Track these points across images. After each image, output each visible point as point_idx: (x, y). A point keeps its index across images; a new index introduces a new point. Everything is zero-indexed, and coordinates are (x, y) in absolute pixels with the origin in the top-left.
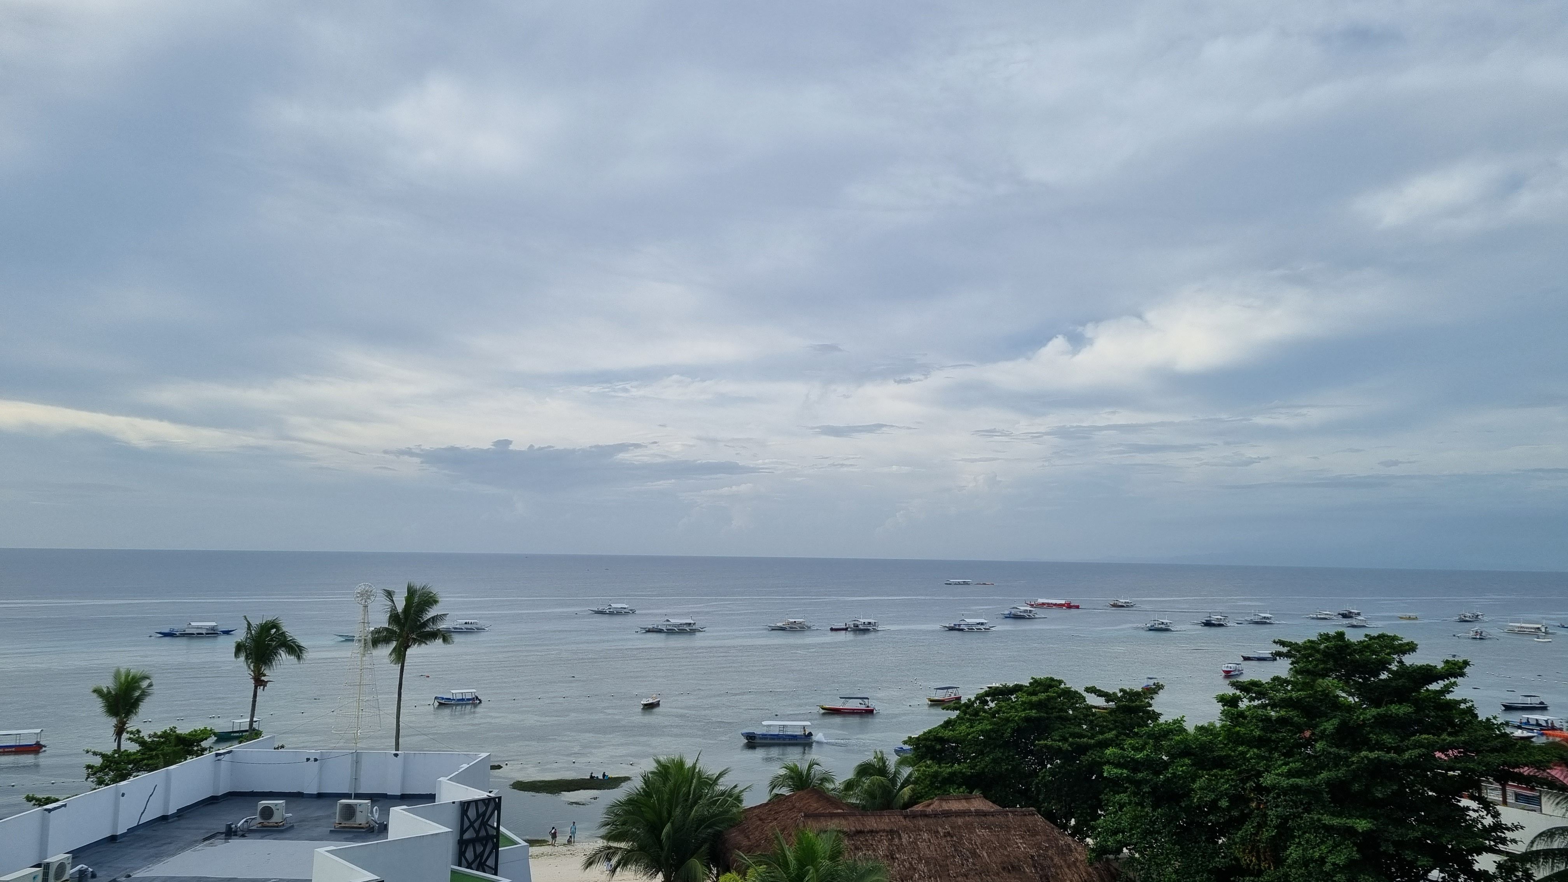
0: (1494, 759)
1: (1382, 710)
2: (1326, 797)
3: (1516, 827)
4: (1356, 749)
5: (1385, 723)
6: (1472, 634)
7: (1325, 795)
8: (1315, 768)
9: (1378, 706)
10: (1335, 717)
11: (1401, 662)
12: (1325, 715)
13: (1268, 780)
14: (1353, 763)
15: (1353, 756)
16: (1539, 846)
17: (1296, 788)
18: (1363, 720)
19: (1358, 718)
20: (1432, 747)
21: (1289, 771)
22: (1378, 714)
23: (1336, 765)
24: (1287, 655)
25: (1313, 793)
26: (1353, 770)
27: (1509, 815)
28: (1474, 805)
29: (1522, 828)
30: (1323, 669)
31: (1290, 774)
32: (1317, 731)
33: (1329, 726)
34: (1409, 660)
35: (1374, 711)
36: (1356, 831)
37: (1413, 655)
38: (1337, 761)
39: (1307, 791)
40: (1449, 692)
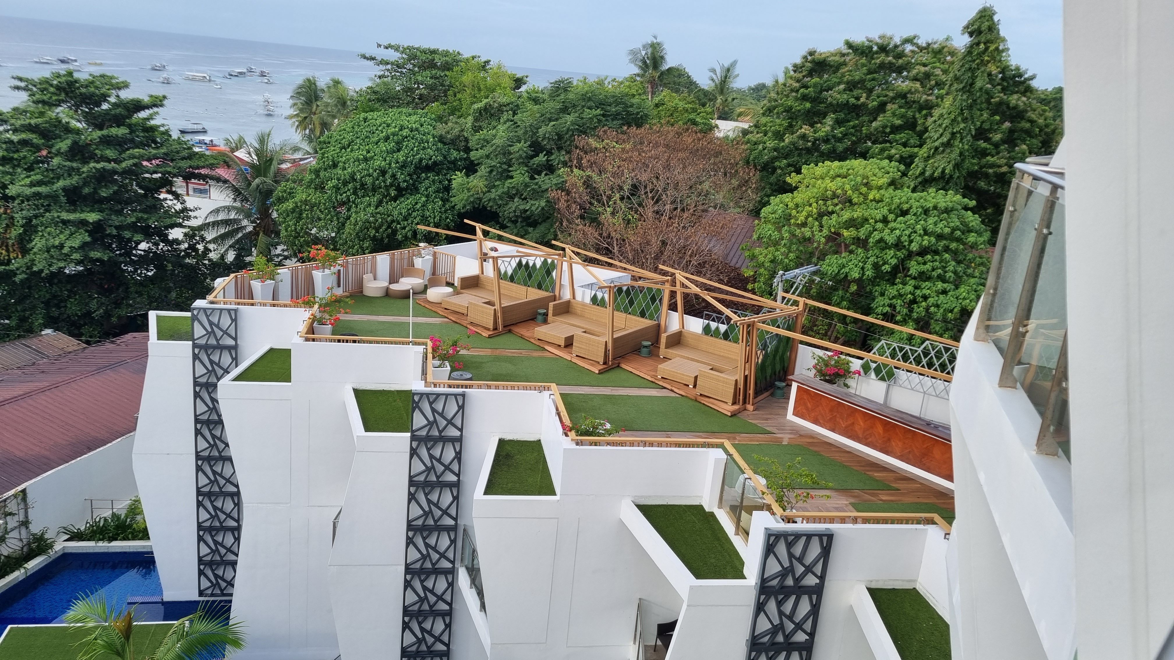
0: (184, 164)
1: (105, 132)
2: (63, 199)
3: (196, 209)
4: (85, 162)
5: (106, 141)
6: (161, 80)
7: (62, 198)
8: (53, 178)
9: (101, 129)
10: (67, 138)
11: (118, 96)
12: (60, 137)
13: (12, 190)
14: (83, 172)
15: (83, 167)
16: (211, 219)
17: (37, 195)
18: (91, 141)
19: (86, 138)
20: (141, 157)
21: (31, 182)
22: (103, 135)
23: (70, 175)
24: (26, 89)
25: (53, 197)
26: (84, 178)
27: (191, 202)
28: (170, 197)
29: (200, 209)
30: (56, 100)
31: (32, 185)
32: (54, 150)
33: (64, 145)
34: (125, 95)
35: (99, 133)
36: (88, 222)
37: (127, 90)
38: (71, 172)
39: (47, 197)
40: (152, 119)
